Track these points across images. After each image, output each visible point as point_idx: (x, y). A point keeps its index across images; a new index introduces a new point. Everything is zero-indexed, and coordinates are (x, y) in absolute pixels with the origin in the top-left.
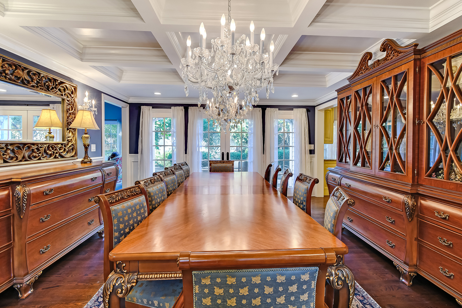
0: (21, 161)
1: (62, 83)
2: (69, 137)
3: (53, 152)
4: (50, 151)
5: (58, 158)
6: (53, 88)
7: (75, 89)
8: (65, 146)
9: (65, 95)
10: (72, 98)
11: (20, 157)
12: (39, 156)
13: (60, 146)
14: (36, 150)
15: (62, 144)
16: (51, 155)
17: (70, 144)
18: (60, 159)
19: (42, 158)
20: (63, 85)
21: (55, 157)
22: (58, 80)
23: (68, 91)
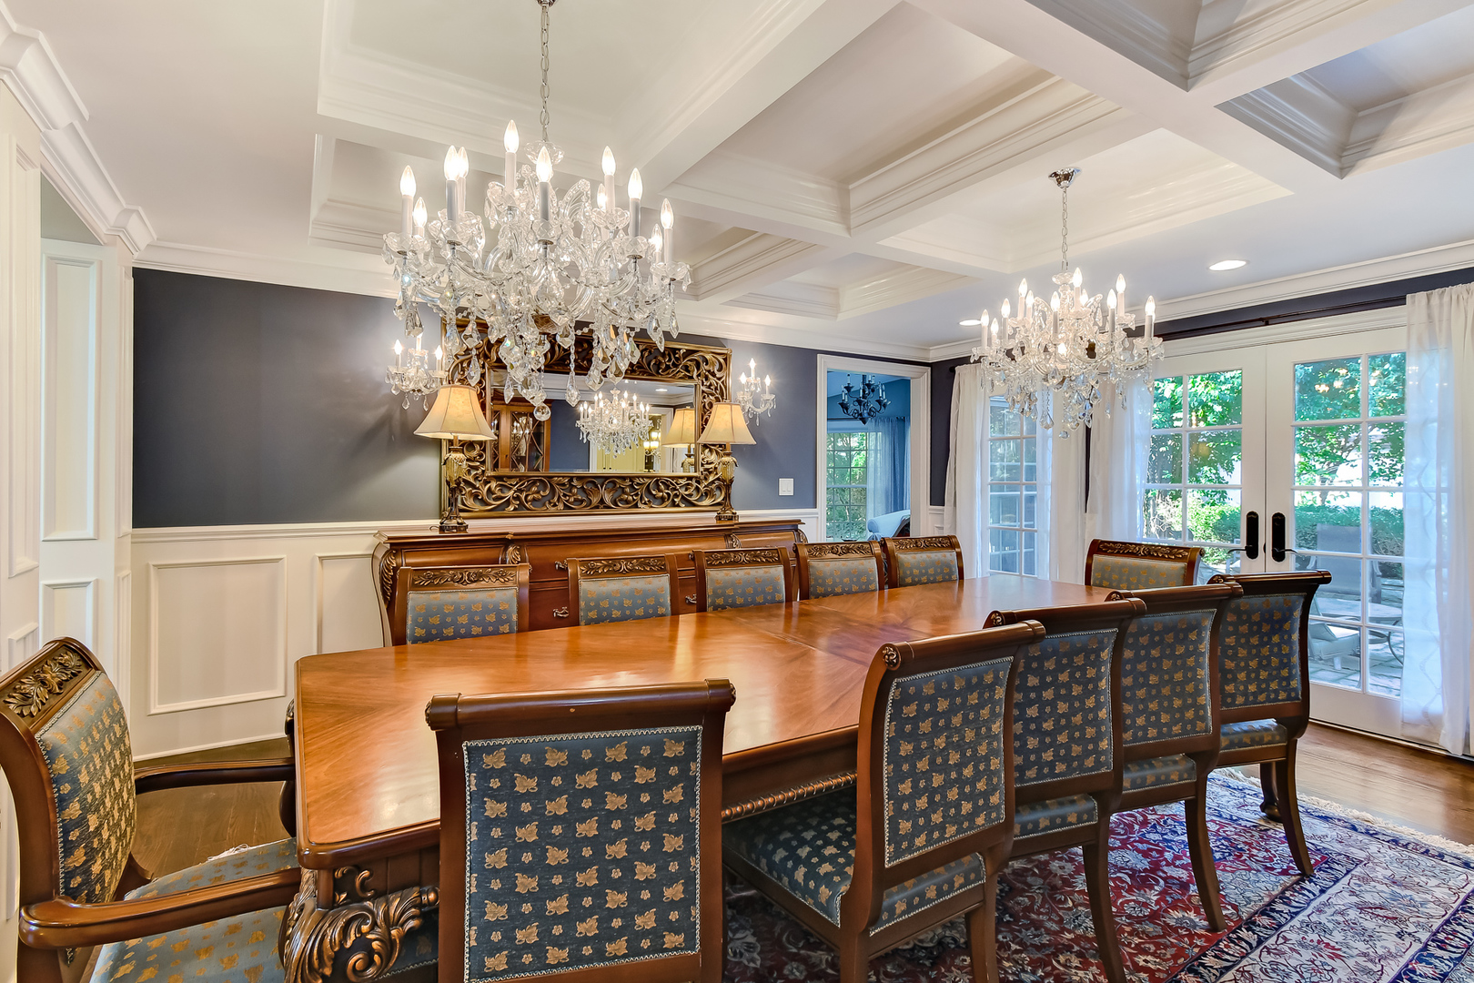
0: (597, 507)
1: (690, 352)
2: (708, 463)
3: (667, 493)
4: (660, 491)
5: (678, 506)
6: (668, 367)
7: (725, 360)
8: (698, 482)
9: (699, 375)
10: (719, 379)
11: (595, 500)
12: (634, 500)
13: (683, 482)
14: (628, 490)
15: (690, 478)
16: (663, 499)
17: (711, 478)
18: (683, 508)
19: (640, 505)
20: (695, 356)
21: (674, 505)
22: (679, 350)
23: (707, 367)
